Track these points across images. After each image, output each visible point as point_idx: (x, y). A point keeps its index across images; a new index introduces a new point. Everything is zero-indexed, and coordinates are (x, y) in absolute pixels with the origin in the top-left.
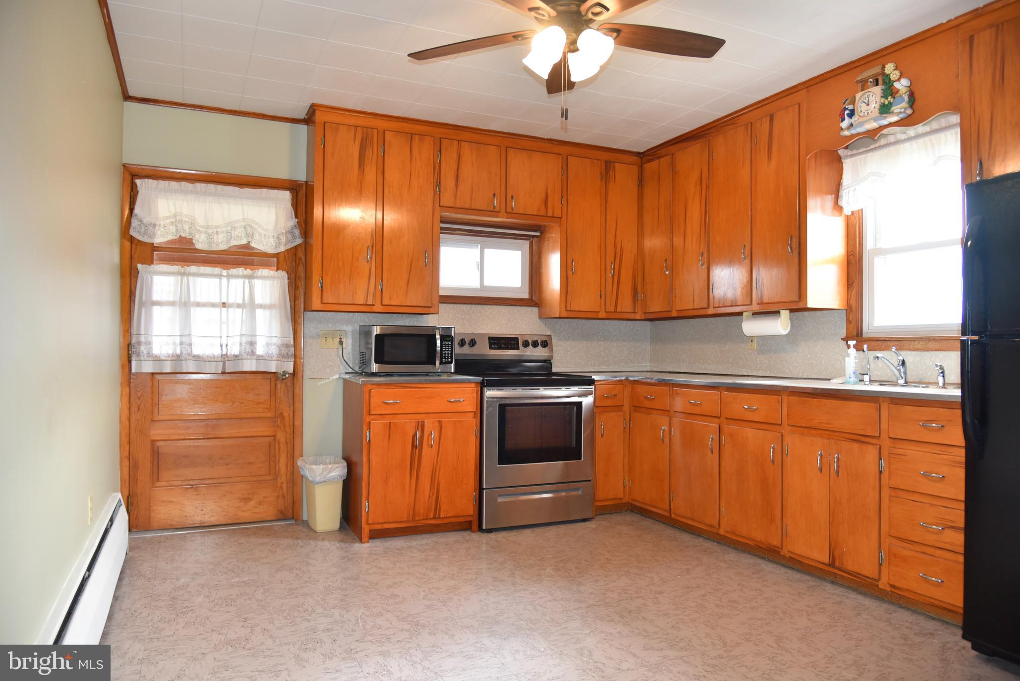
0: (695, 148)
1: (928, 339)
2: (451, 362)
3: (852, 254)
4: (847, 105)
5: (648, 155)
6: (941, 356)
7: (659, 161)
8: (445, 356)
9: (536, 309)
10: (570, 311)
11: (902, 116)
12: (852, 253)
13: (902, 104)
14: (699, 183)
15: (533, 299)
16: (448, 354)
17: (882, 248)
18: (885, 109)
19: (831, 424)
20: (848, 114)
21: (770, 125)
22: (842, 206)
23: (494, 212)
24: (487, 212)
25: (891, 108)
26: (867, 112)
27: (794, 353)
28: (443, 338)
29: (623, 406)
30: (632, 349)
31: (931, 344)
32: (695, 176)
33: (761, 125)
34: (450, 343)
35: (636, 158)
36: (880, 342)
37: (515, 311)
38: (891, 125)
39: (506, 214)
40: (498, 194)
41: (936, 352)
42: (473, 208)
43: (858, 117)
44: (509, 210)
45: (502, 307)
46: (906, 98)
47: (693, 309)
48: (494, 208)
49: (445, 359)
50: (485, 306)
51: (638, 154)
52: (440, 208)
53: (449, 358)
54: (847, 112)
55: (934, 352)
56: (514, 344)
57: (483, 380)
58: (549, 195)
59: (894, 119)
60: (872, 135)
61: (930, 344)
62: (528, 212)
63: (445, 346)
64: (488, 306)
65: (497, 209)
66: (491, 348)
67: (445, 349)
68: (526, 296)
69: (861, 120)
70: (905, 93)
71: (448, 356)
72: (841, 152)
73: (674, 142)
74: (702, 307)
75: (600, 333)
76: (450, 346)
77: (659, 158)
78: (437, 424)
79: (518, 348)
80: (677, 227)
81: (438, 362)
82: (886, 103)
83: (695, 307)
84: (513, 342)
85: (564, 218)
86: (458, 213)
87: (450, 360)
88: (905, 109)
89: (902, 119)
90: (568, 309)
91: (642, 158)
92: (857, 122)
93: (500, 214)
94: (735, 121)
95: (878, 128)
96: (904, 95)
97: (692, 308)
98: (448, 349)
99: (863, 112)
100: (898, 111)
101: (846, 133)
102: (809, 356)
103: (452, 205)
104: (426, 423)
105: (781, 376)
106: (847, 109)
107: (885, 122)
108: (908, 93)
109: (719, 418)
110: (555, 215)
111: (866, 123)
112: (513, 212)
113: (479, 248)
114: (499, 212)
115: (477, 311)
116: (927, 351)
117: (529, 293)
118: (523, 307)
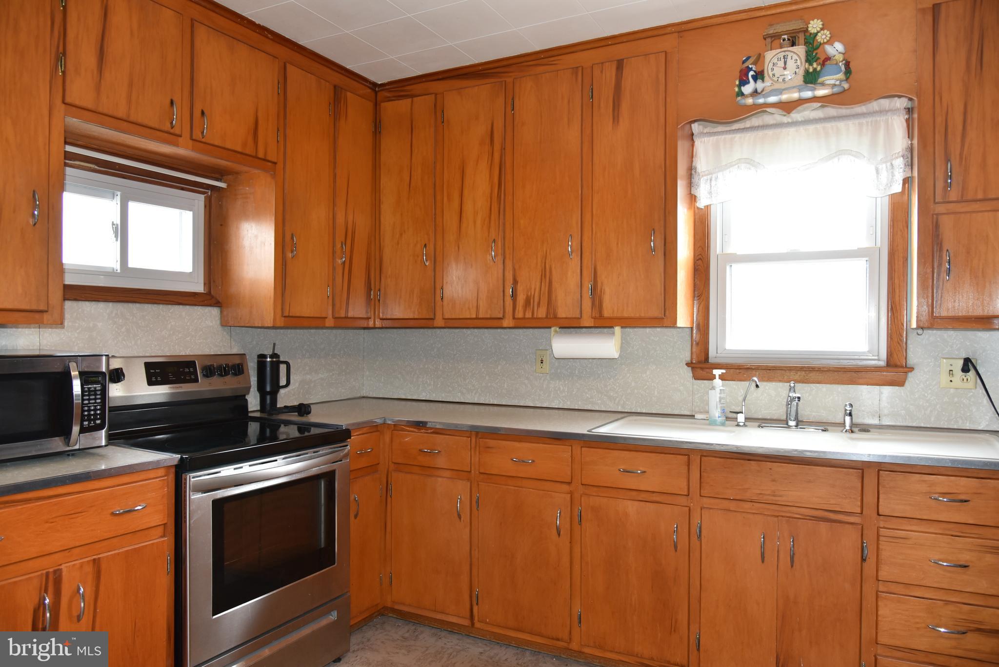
0: (481, 90)
1: (811, 369)
2: (100, 427)
3: (700, 259)
4: (751, 64)
5: (389, 91)
6: (824, 389)
7: (412, 101)
8: (89, 415)
9: (215, 311)
10: (289, 316)
11: (836, 90)
12: (700, 256)
13: (837, 76)
14: (488, 141)
15: (212, 292)
16: (95, 410)
17: (738, 254)
18: (811, 79)
19: (780, 496)
20: (752, 76)
21: (616, 75)
22: (696, 195)
23: (172, 136)
24: (158, 133)
25: (818, 79)
26: (783, 77)
27: (610, 379)
28: (86, 377)
29: (378, 464)
30: (344, 367)
31: (813, 375)
32: (480, 130)
33: (602, 72)
34: (98, 387)
35: (369, 91)
36: (741, 371)
37: (184, 314)
38: (815, 99)
39: (191, 142)
40: (177, 100)
41: (818, 385)
42: (132, 119)
43: (771, 82)
44: (197, 135)
45: (161, 306)
46: (843, 68)
47: (477, 318)
48: (172, 127)
49: (89, 420)
50: (131, 305)
51: (375, 84)
52: (63, 106)
53: (96, 419)
54: (751, 73)
55: (814, 384)
56: (190, 373)
57: (182, 458)
58: (260, 122)
59: (821, 92)
60: (787, 107)
61: (811, 375)
62: (229, 145)
63: (89, 395)
64: (138, 305)
65: (177, 131)
66: (150, 383)
67: (89, 400)
68: (199, 287)
69: (777, 86)
70: (842, 61)
71: (95, 415)
72: (696, 127)
73: (440, 77)
74: (493, 316)
75: (306, 347)
76: (99, 393)
77: (412, 96)
78: (89, 569)
79: (196, 381)
80: (445, 199)
81: (76, 429)
82: (811, 70)
83: (481, 316)
84: (187, 370)
85: (280, 165)
86: (102, 124)
87: (98, 422)
88: (841, 81)
89: (833, 94)
90: (286, 314)
91: (376, 93)
92: (771, 88)
93: (180, 139)
94: (554, 61)
95: (797, 100)
96: (841, 64)
97: (474, 316)
98: (95, 399)
99: (776, 76)
100: (832, 82)
101: (750, 101)
102: (633, 384)
103: (90, 105)
104: (65, 573)
105: (589, 408)
106: (751, 69)
107: (808, 94)
108: (844, 62)
109: (569, 483)
110: (269, 158)
111: (786, 91)
112: (203, 140)
113: (119, 198)
114: (180, 136)
115: (116, 314)
116: (806, 383)
117: (205, 284)
118: (196, 308)
